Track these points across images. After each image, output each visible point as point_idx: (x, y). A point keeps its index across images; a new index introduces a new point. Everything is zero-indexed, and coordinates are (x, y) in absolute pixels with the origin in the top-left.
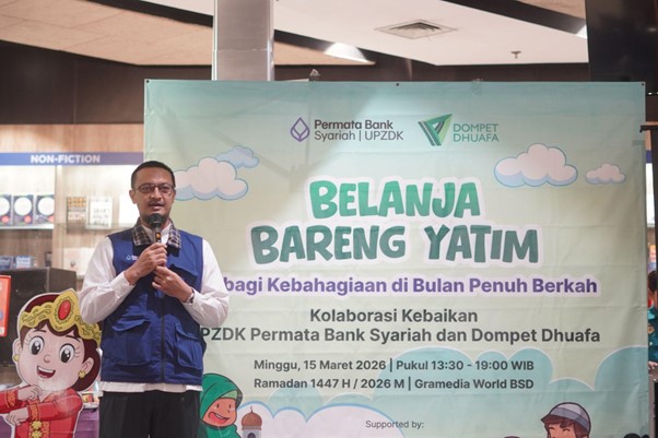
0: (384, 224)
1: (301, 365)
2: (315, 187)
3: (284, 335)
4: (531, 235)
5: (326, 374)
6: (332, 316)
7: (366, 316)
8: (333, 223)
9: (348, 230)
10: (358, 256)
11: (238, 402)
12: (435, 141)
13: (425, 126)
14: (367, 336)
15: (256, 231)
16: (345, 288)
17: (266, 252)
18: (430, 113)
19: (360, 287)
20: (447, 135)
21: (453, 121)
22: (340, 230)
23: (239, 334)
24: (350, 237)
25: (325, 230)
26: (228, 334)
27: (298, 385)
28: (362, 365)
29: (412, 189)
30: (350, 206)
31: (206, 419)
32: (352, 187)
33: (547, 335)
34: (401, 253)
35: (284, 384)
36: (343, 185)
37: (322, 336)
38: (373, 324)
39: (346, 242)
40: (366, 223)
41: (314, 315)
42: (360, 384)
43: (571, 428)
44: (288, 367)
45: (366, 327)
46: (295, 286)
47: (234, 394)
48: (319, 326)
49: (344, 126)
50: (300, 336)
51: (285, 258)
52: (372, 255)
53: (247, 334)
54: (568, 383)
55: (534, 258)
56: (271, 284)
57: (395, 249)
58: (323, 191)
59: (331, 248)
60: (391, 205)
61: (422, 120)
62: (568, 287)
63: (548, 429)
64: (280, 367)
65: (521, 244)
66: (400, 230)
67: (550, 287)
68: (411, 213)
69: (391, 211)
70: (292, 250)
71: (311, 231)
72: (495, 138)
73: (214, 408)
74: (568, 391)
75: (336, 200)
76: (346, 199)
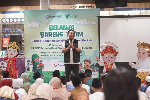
0: (60, 31)
1: (48, 53)
2: (50, 26)
3: (45, 48)
4: (82, 33)
5: (52, 54)
6: (52, 45)
7: (58, 45)
8: (52, 31)
9: (55, 32)
10: (56, 36)
11: (39, 58)
12: (68, 18)
13: (66, 16)
14: (58, 48)
15: (41, 33)
16: (54, 41)
17: (43, 36)
18: (67, 14)
19: (57, 41)
20: (69, 17)
21: (70, 15)
22: (54, 32)
23: (39, 48)
24: (55, 33)
25: (51, 32)
26: (37, 48)
27: (48, 56)
28: (57, 53)
29: (64, 26)
30: (55, 29)
31: (34, 61)
32: (55, 26)
33: (84, 48)
34: (62, 36)
35: (46, 56)
36: (54, 25)
37: (51, 48)
38: (59, 47)
39: (54, 34)
40: (57, 31)
41: (50, 45)
42: (57, 55)
43: (88, 62)
44: (46, 53)
45: (57, 47)
46: (47, 41)
47: (38, 57)
48: (51, 47)
49: (54, 16)
50: (48, 48)
51: (45, 37)
52: (58, 36)
53: (40, 48)
54: (88, 55)
55: (82, 36)
56: (43, 41)
57: (62, 35)
58: (51, 26)
59: (52, 35)
60: (61, 28)
61: (66, 15)
62: (88, 41)
63: (85, 62)
64: (45, 53)
65: (81, 34)
66: (62, 32)
67: (85, 41)
68: (64, 30)
69: (61, 29)
70: (46, 35)
71: (49, 33)
72: (77, 18)
73: (35, 59)
74: (88, 56)
75: (53, 28)
76: (54, 28)
